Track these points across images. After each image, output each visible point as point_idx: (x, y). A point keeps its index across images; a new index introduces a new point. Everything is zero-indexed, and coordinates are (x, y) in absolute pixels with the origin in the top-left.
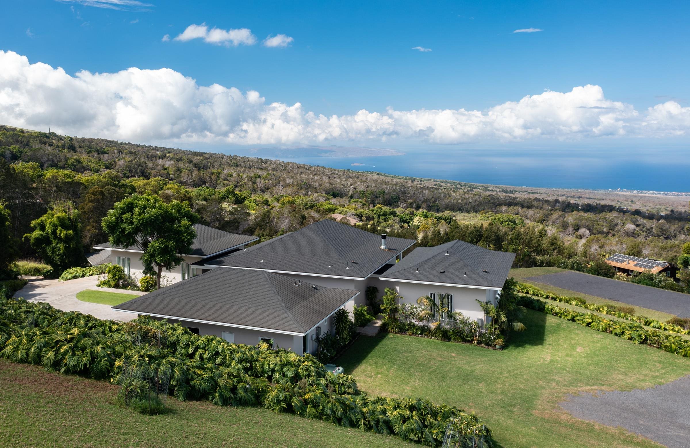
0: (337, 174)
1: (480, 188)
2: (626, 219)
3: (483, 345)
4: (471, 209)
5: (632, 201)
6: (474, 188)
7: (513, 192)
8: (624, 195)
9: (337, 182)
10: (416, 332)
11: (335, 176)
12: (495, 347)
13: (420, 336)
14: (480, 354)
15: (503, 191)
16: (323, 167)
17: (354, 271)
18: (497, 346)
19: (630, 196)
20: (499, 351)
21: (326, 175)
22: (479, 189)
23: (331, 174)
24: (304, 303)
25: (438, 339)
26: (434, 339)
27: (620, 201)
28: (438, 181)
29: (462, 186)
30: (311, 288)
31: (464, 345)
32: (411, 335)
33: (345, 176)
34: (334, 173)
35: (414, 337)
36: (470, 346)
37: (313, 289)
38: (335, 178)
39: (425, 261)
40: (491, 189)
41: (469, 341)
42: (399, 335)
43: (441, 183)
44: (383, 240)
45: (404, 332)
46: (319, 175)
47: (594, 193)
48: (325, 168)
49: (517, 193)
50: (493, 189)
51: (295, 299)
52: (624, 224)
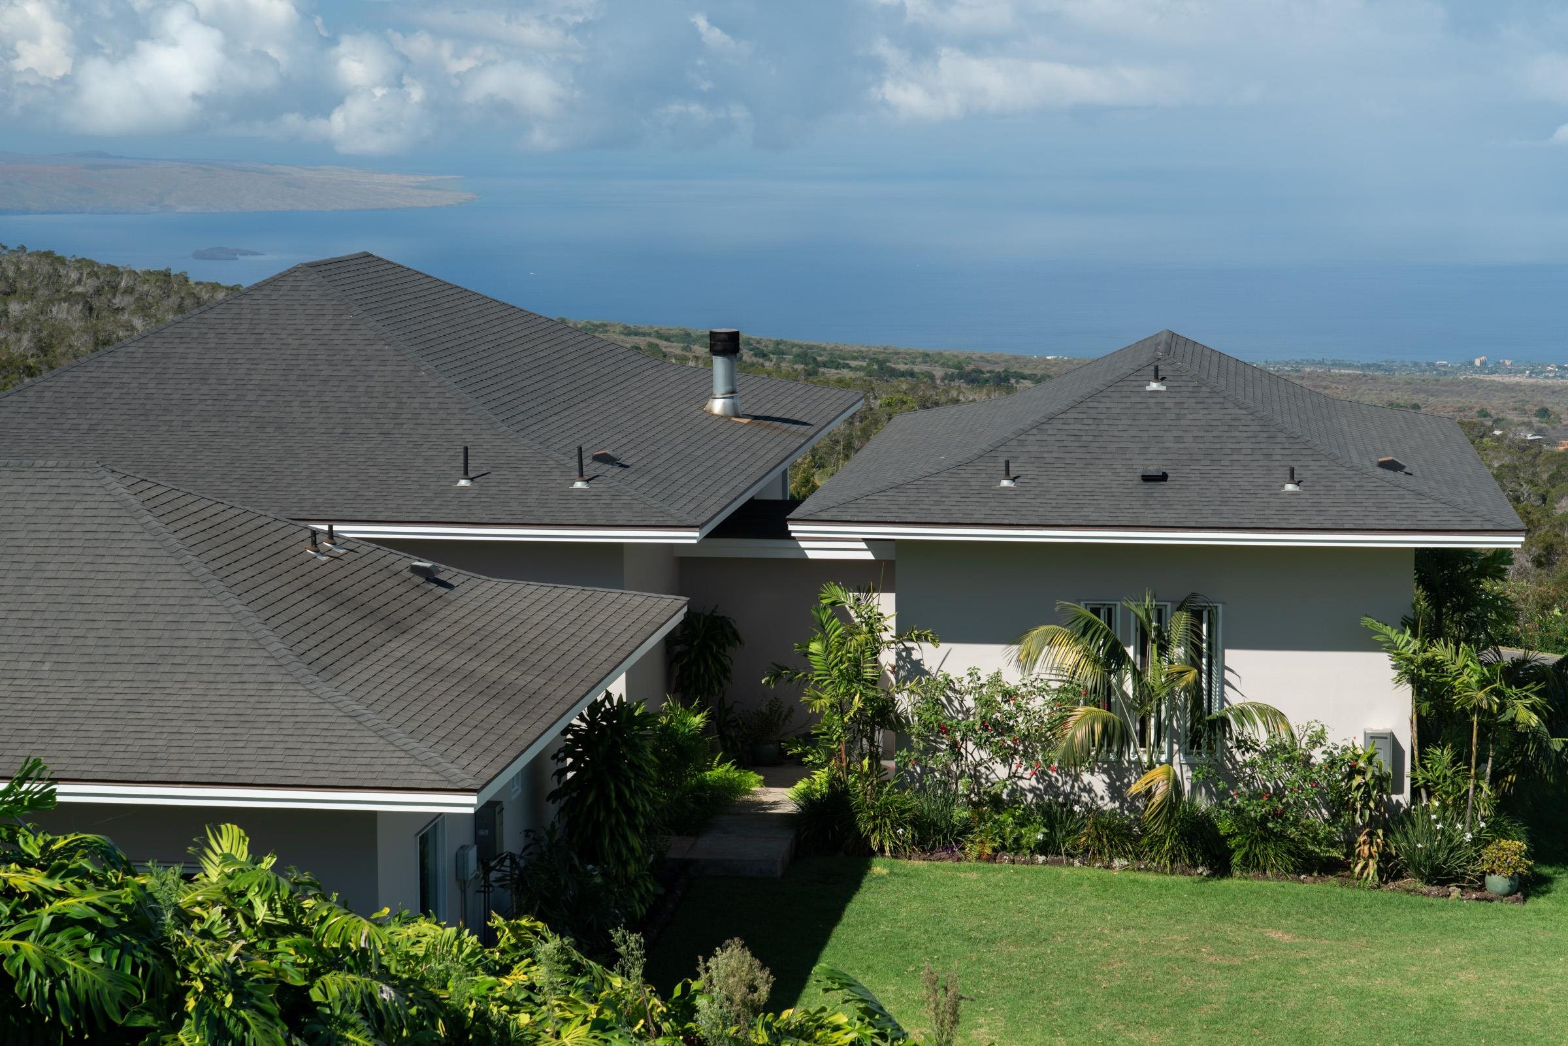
0: (129, 291)
1: (853, 364)
2: (1552, 477)
3: (1409, 882)
4: (831, 450)
5: (1544, 413)
6: (825, 365)
7: (1007, 379)
8: (1506, 387)
9: (133, 328)
10: (1017, 840)
11: (118, 301)
12: (1482, 888)
13: (1041, 859)
14: (1421, 926)
15: (960, 377)
16: (48, 254)
17: (626, 499)
18: (1497, 883)
19: (1534, 388)
20: (1511, 907)
21: (70, 298)
22: (848, 366)
23: (98, 292)
24: (399, 647)
25: (1147, 869)
26: (1124, 868)
27: (1493, 412)
28: (644, 334)
29: (764, 355)
30: (407, 574)
31: (1311, 887)
32: (992, 859)
33: (174, 300)
34: (114, 288)
35: (1006, 870)
36: (1347, 892)
37: (419, 580)
38: (118, 310)
39: (1038, 426)
40: (902, 367)
41: (1330, 867)
42: (918, 864)
43: (663, 344)
44: (719, 364)
45: (945, 848)
46: (31, 295)
47: (1374, 379)
48: (61, 261)
49: (1027, 383)
50: (916, 369)
51: (342, 624)
52: (1544, 499)
